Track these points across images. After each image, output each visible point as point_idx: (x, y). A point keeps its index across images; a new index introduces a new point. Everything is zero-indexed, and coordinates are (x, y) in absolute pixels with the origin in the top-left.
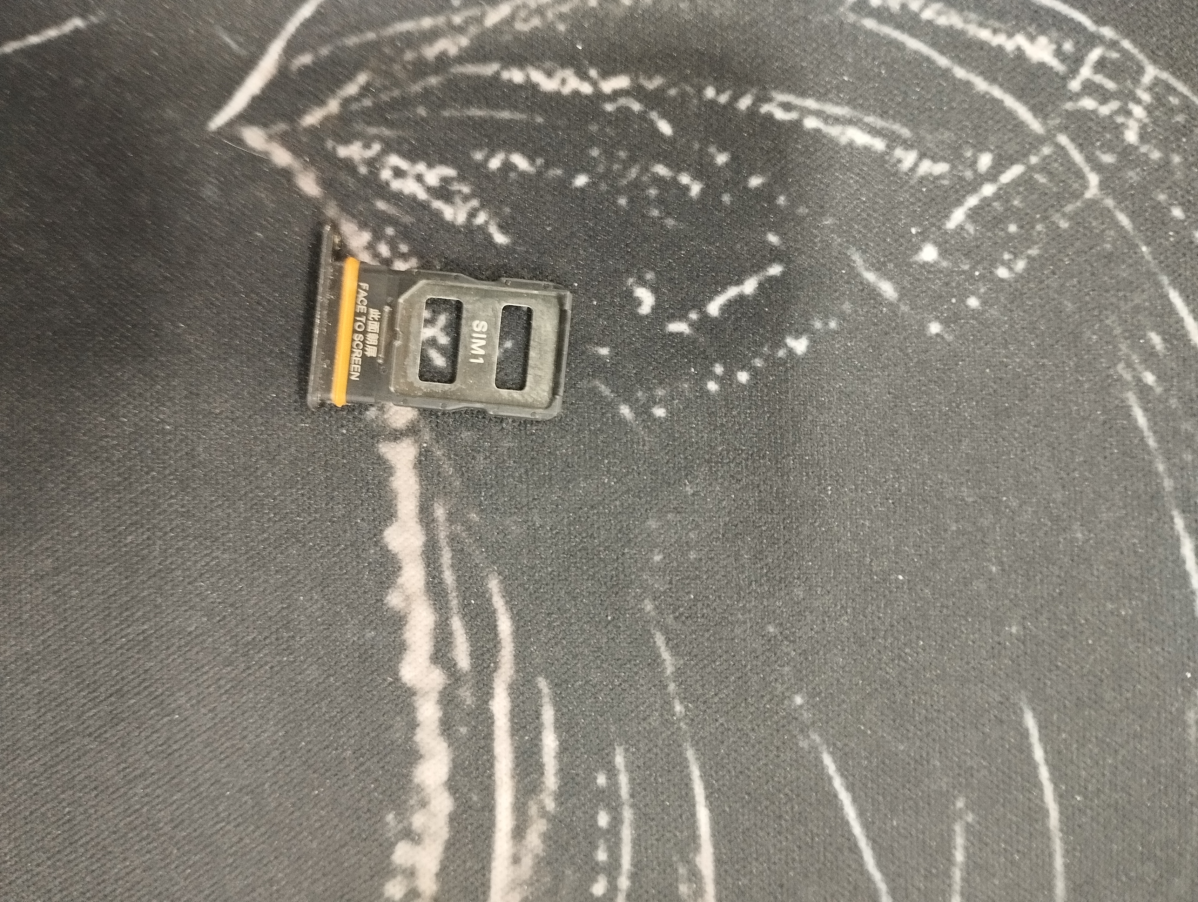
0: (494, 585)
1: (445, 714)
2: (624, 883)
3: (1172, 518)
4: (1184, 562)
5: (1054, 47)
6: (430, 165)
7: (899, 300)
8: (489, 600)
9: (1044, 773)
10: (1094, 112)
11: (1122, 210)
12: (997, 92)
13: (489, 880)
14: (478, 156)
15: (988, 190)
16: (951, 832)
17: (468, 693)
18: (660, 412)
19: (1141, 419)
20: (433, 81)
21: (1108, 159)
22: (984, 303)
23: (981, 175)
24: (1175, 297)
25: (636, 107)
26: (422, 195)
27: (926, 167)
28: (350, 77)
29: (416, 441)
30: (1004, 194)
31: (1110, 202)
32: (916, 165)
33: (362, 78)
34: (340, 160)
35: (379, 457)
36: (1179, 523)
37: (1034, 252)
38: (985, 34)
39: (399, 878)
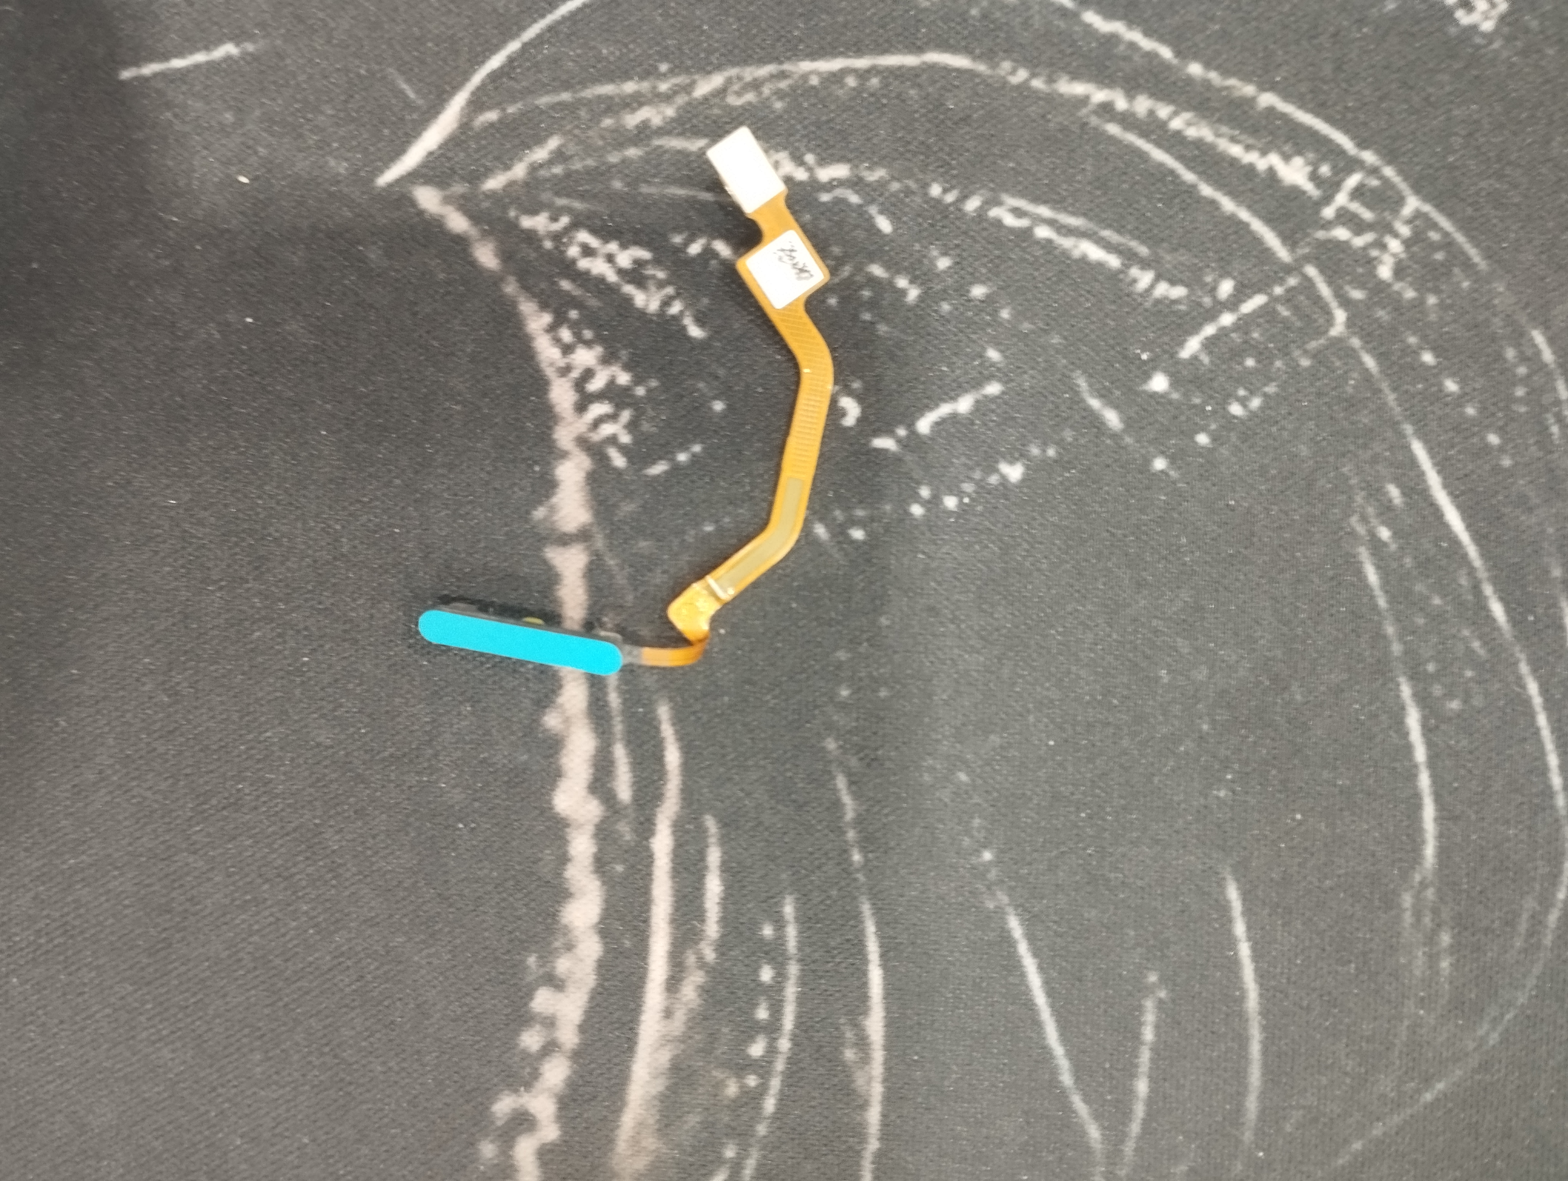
0: (664, 712)
1: (600, 850)
2: (784, 1044)
3: (1398, 685)
4: (1407, 734)
5: (1309, 169)
6: (624, 246)
7: (1124, 431)
8: (657, 729)
9: (1245, 950)
10: (1346, 243)
11: (1368, 351)
12: (1244, 215)
13: (636, 1034)
14: (677, 239)
15: (1227, 319)
16: (1140, 1008)
17: (627, 829)
18: (858, 534)
19: (1372, 576)
20: (632, 152)
21: (1357, 294)
22: (1215, 439)
23: (1220, 303)
24: (1419, 449)
25: (854, 199)
26: (612, 277)
27: (1163, 289)
28: (539, 140)
29: (588, 548)
30: (1244, 324)
31: (1356, 342)
32: (1152, 286)
33: (554, 143)
34: (523, 231)
35: (545, 562)
36: (1406, 691)
37: (1271, 389)
38: (1236, 150)
39: (538, 1027)
